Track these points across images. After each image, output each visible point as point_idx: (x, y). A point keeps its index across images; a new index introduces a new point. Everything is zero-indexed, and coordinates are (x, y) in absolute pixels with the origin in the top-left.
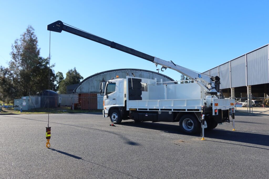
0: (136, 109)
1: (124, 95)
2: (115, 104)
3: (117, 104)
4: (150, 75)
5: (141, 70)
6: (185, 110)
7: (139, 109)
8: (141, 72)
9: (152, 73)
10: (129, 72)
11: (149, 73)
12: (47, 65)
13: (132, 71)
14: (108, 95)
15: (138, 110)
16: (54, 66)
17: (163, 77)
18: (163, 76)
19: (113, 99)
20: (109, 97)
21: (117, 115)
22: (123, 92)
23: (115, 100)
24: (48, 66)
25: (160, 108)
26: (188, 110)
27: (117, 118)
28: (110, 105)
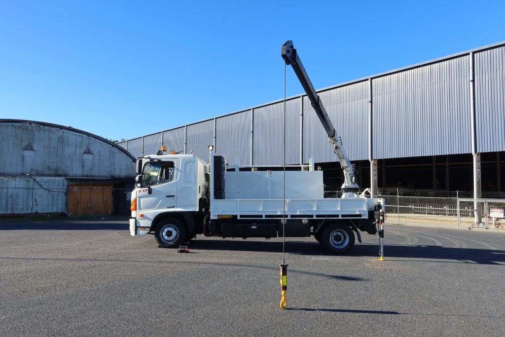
0: (236, 216)
1: (198, 188)
2: (173, 207)
3: (177, 207)
4: (82, 139)
5: (61, 127)
6: (338, 216)
7: (241, 216)
8: (63, 132)
9: (88, 136)
10: (34, 128)
11: (81, 135)
13: (42, 126)
14: (151, 187)
15: (239, 218)
17: (111, 146)
18: (109, 145)
19: (167, 197)
20: (153, 191)
21: (175, 229)
22: (195, 183)
23: (175, 198)
25: (289, 214)
26: (343, 216)
27: (176, 237)
28: (157, 209)
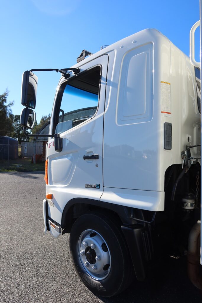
1: (162, 130)
12: (3, 103)
14: (62, 135)
16: (12, 104)
19: (85, 158)
23: (99, 161)
24: (5, 104)
27: (106, 267)
